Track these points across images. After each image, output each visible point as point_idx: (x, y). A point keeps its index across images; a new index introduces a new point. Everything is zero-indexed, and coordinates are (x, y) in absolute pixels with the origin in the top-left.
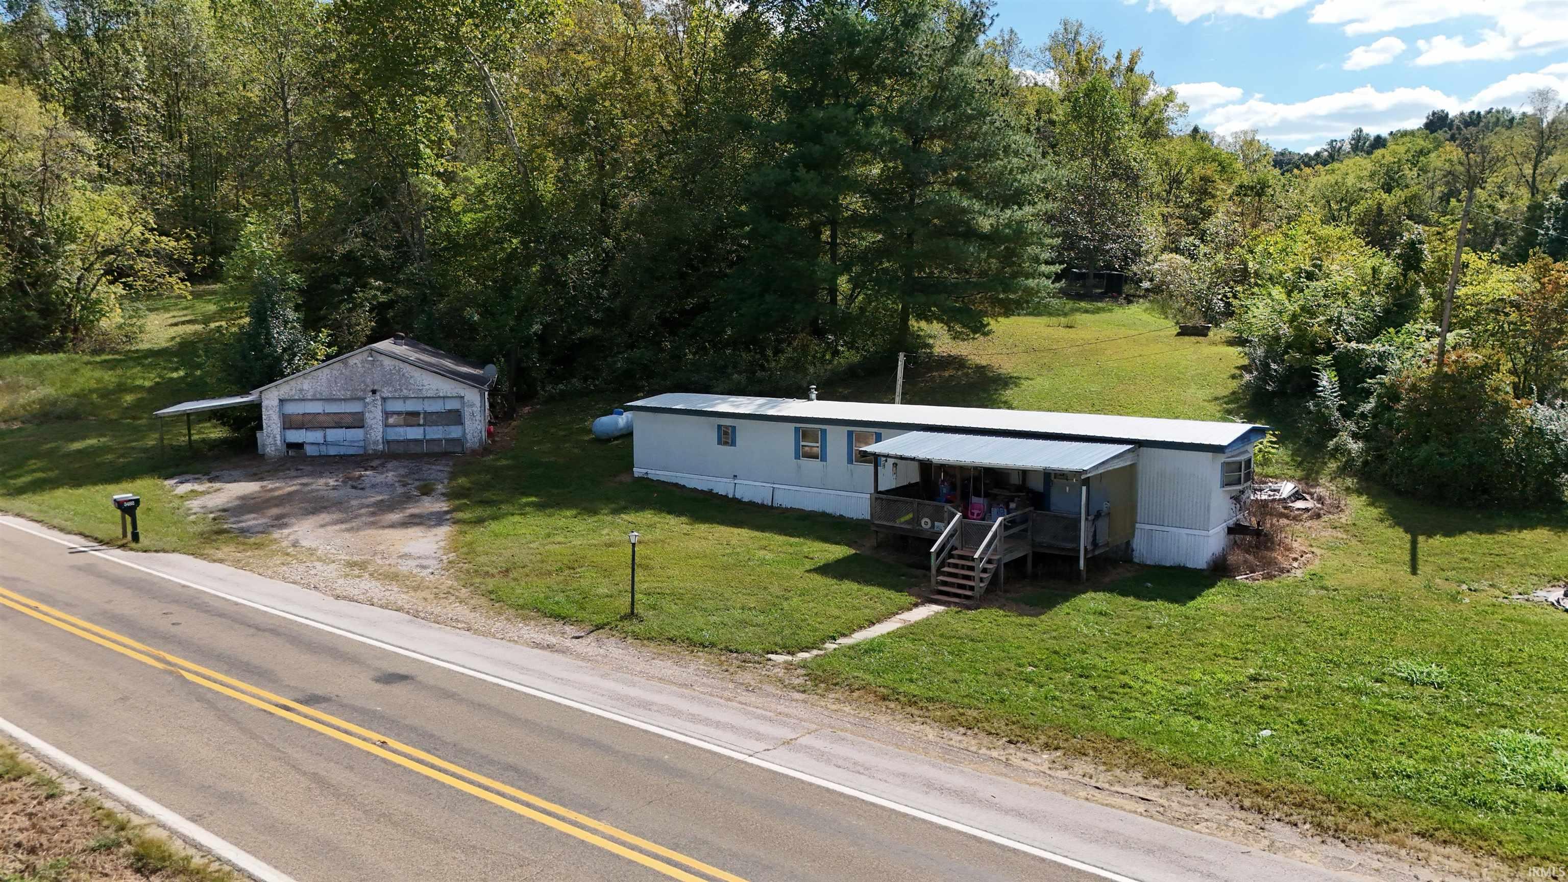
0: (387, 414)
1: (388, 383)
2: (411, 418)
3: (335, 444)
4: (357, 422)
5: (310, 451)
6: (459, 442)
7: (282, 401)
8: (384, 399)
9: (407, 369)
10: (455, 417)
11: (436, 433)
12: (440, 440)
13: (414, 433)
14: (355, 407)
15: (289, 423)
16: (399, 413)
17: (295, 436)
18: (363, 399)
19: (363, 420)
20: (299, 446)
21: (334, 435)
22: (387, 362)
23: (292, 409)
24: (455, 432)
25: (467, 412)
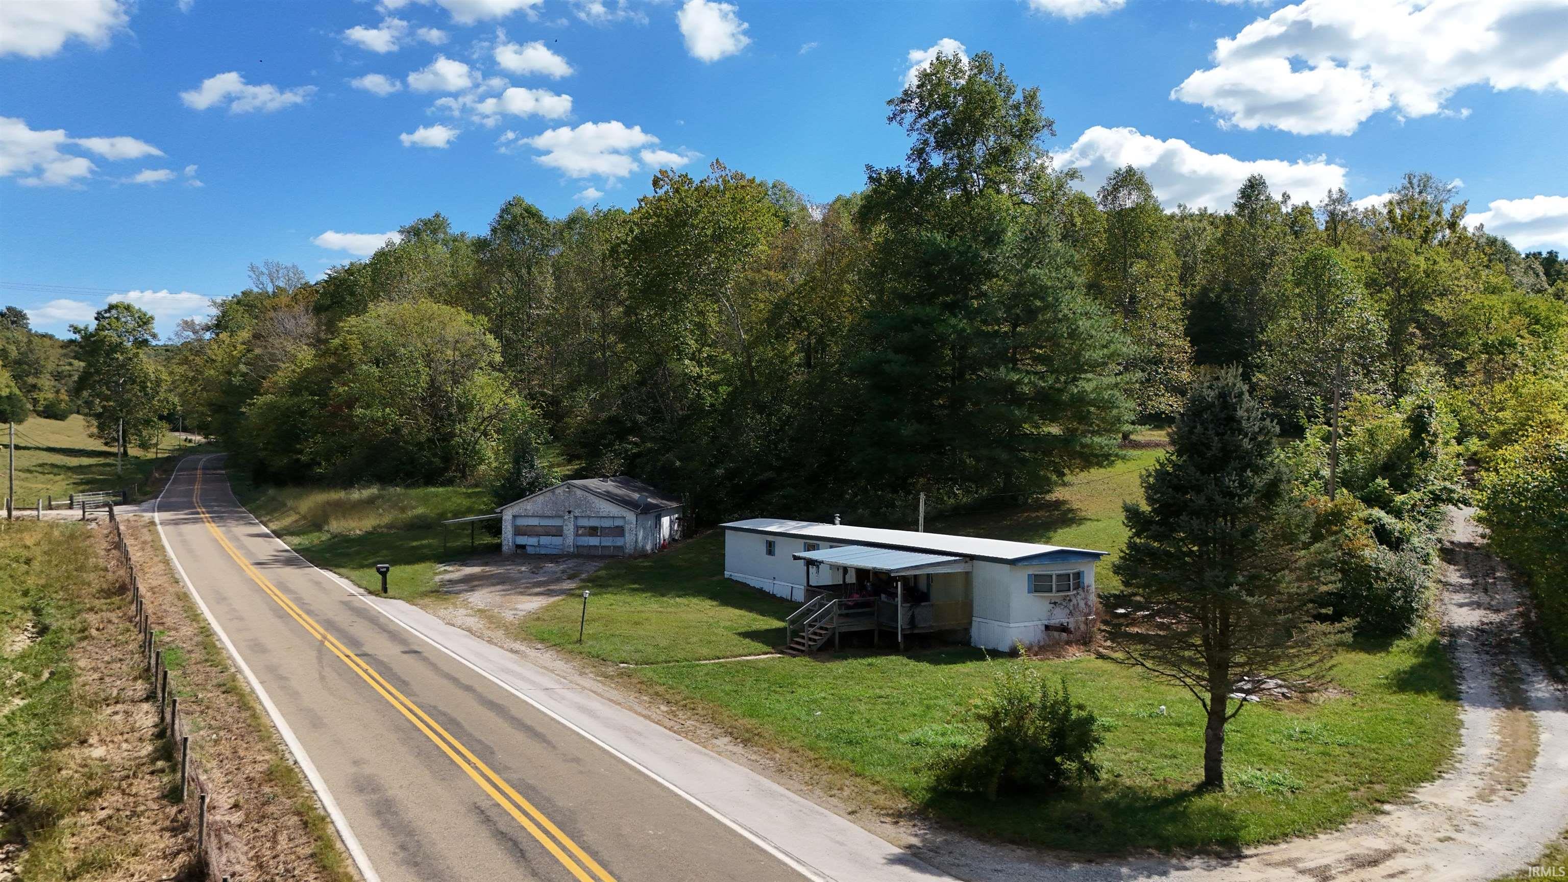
0: (577, 528)
1: (579, 506)
2: (593, 531)
3: (545, 547)
4: (558, 532)
5: (530, 550)
6: (621, 548)
7: (514, 517)
8: (576, 517)
9: (591, 498)
10: (619, 531)
11: (608, 541)
12: (609, 547)
13: (594, 541)
14: (557, 522)
15: (519, 531)
16: (585, 527)
17: (521, 540)
18: (562, 517)
19: (562, 531)
20: (523, 547)
21: (544, 540)
22: (579, 493)
23: (521, 522)
24: (619, 542)
25: (627, 528)
